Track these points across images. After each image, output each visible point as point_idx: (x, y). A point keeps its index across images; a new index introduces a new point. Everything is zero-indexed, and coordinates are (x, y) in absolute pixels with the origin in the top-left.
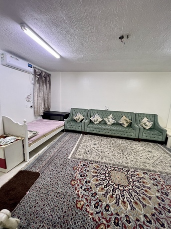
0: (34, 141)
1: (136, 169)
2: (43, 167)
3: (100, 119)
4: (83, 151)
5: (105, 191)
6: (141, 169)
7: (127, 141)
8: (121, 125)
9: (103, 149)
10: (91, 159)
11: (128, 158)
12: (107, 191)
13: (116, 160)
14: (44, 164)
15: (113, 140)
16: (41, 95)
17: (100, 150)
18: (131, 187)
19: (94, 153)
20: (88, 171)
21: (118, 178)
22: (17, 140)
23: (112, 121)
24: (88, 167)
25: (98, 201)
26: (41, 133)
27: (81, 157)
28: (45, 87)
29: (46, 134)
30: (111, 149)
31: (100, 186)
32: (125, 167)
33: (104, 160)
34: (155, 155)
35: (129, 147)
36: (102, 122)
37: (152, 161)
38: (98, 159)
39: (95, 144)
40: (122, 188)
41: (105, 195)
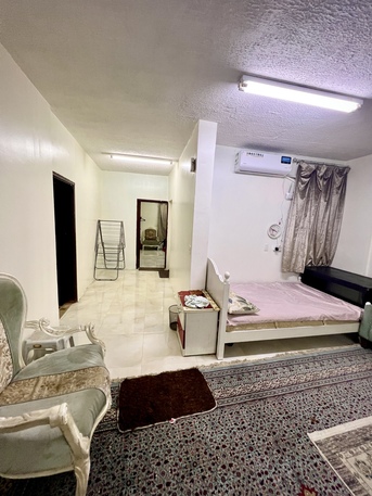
0: (243, 326)
2: (232, 396)
14: (238, 390)
16: (307, 223)
22: (210, 307)
26: (264, 314)
28: (323, 203)
29: (279, 322)
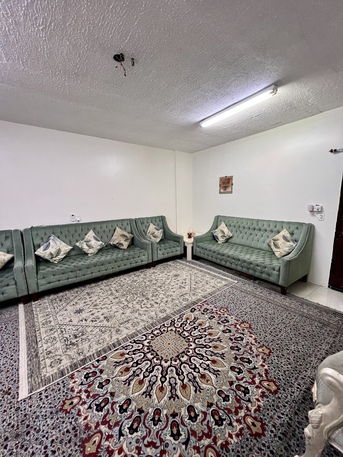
1: (179, 311)
3: (66, 248)
4: (58, 345)
5: (169, 388)
6: (186, 307)
7: (138, 273)
8: (115, 247)
9: (105, 311)
10: (96, 348)
11: (158, 301)
12: (171, 385)
13: (144, 318)
15: (114, 283)
17: (102, 318)
18: (194, 346)
19: (92, 332)
20: (108, 381)
21: (168, 345)
23: (96, 245)
24: (101, 371)
25: (171, 419)
27: (66, 363)
30: (121, 302)
31: (155, 387)
32: (166, 319)
33: (125, 333)
34: (185, 277)
35: (148, 283)
36: (73, 253)
37: (187, 287)
38: (109, 339)
39: (79, 311)
40: (185, 358)
41: (173, 397)
